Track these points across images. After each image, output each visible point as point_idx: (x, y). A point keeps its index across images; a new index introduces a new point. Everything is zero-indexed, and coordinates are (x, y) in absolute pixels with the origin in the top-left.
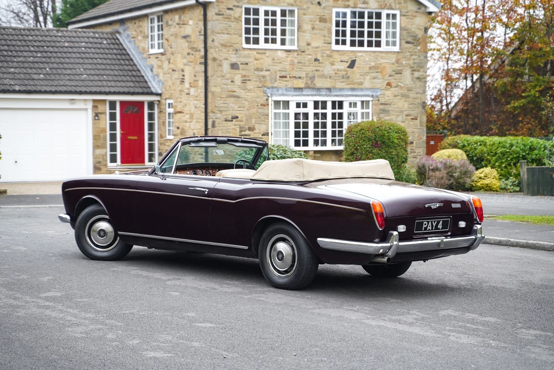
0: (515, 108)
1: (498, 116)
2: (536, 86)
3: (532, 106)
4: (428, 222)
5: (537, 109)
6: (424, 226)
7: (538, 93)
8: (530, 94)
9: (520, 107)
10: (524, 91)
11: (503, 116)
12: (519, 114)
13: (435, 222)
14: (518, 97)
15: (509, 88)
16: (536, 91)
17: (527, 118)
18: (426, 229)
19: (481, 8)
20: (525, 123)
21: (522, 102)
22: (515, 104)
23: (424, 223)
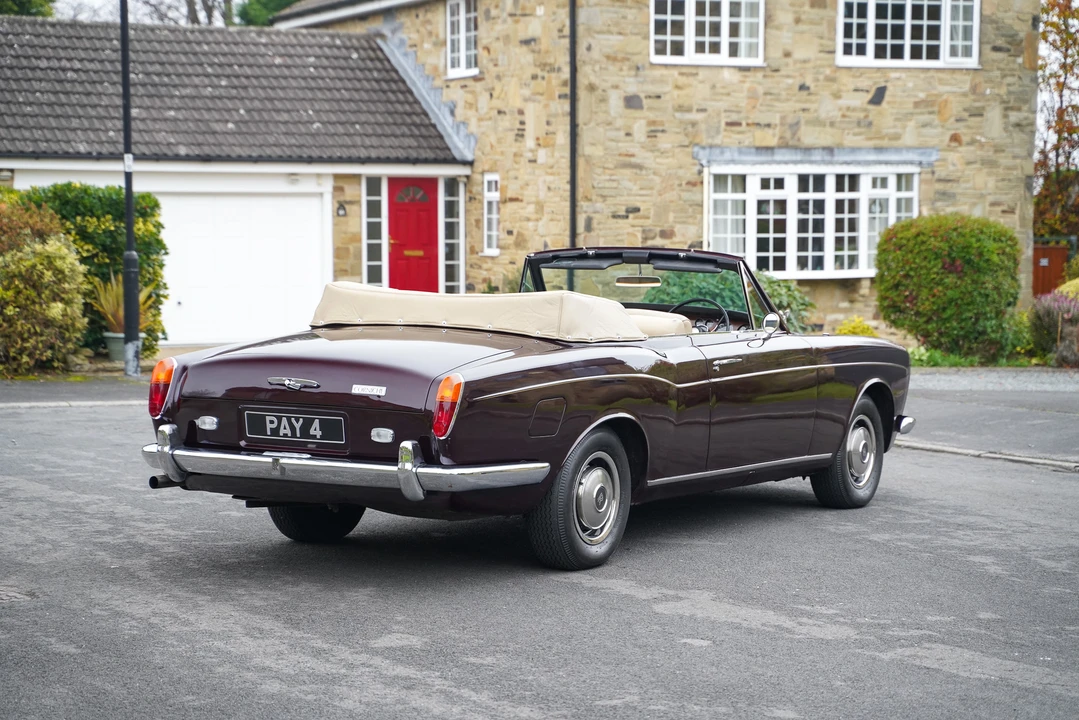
4: (279, 419)
6: (269, 426)
13: (297, 420)
18: (275, 432)
23: (268, 419)
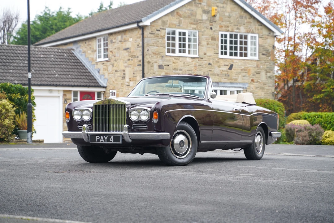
0: (317, 99)
1: (306, 104)
2: (330, 85)
3: (328, 98)
5: (330, 100)
7: (332, 90)
8: (327, 90)
9: (321, 99)
10: (322, 89)
11: (308, 104)
12: (319, 103)
14: (321, 92)
15: (312, 87)
16: (331, 89)
17: (324, 106)
19: (293, 38)
20: (323, 109)
21: (322, 96)
22: (317, 97)
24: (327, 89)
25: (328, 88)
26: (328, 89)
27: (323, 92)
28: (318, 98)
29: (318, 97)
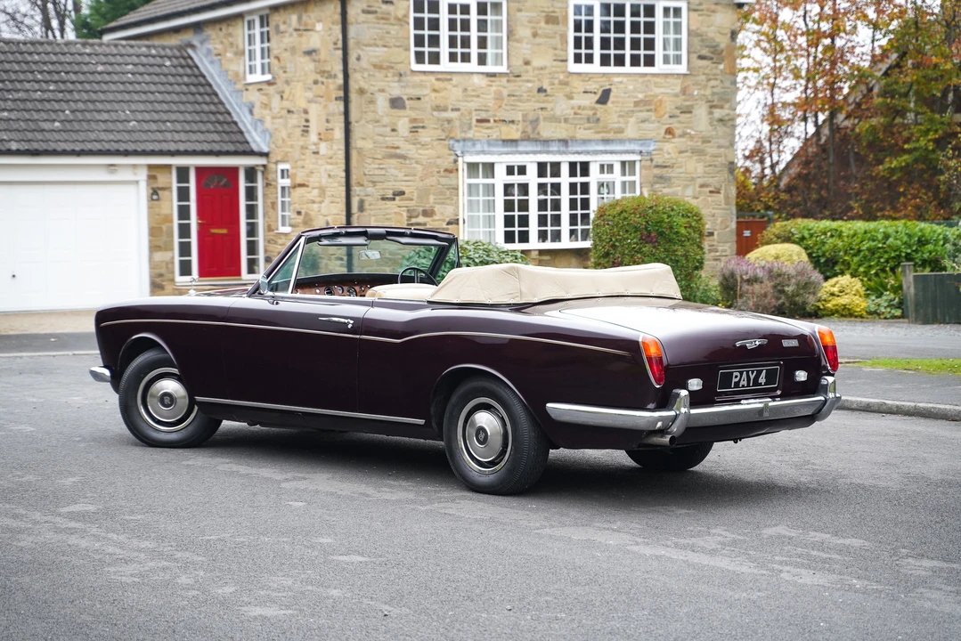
0: (892, 171)
1: (862, 186)
2: (928, 131)
3: (921, 166)
5: (930, 172)
7: (931, 143)
8: (917, 145)
9: (902, 169)
10: (907, 140)
11: (870, 185)
14: (897, 151)
15: (881, 135)
16: (929, 141)
17: (913, 188)
20: (910, 197)
21: (905, 160)
22: (891, 163)
24: (918, 140)
25: (922, 139)
26: (922, 142)
27: (909, 152)
28: (895, 168)
29: (894, 164)
